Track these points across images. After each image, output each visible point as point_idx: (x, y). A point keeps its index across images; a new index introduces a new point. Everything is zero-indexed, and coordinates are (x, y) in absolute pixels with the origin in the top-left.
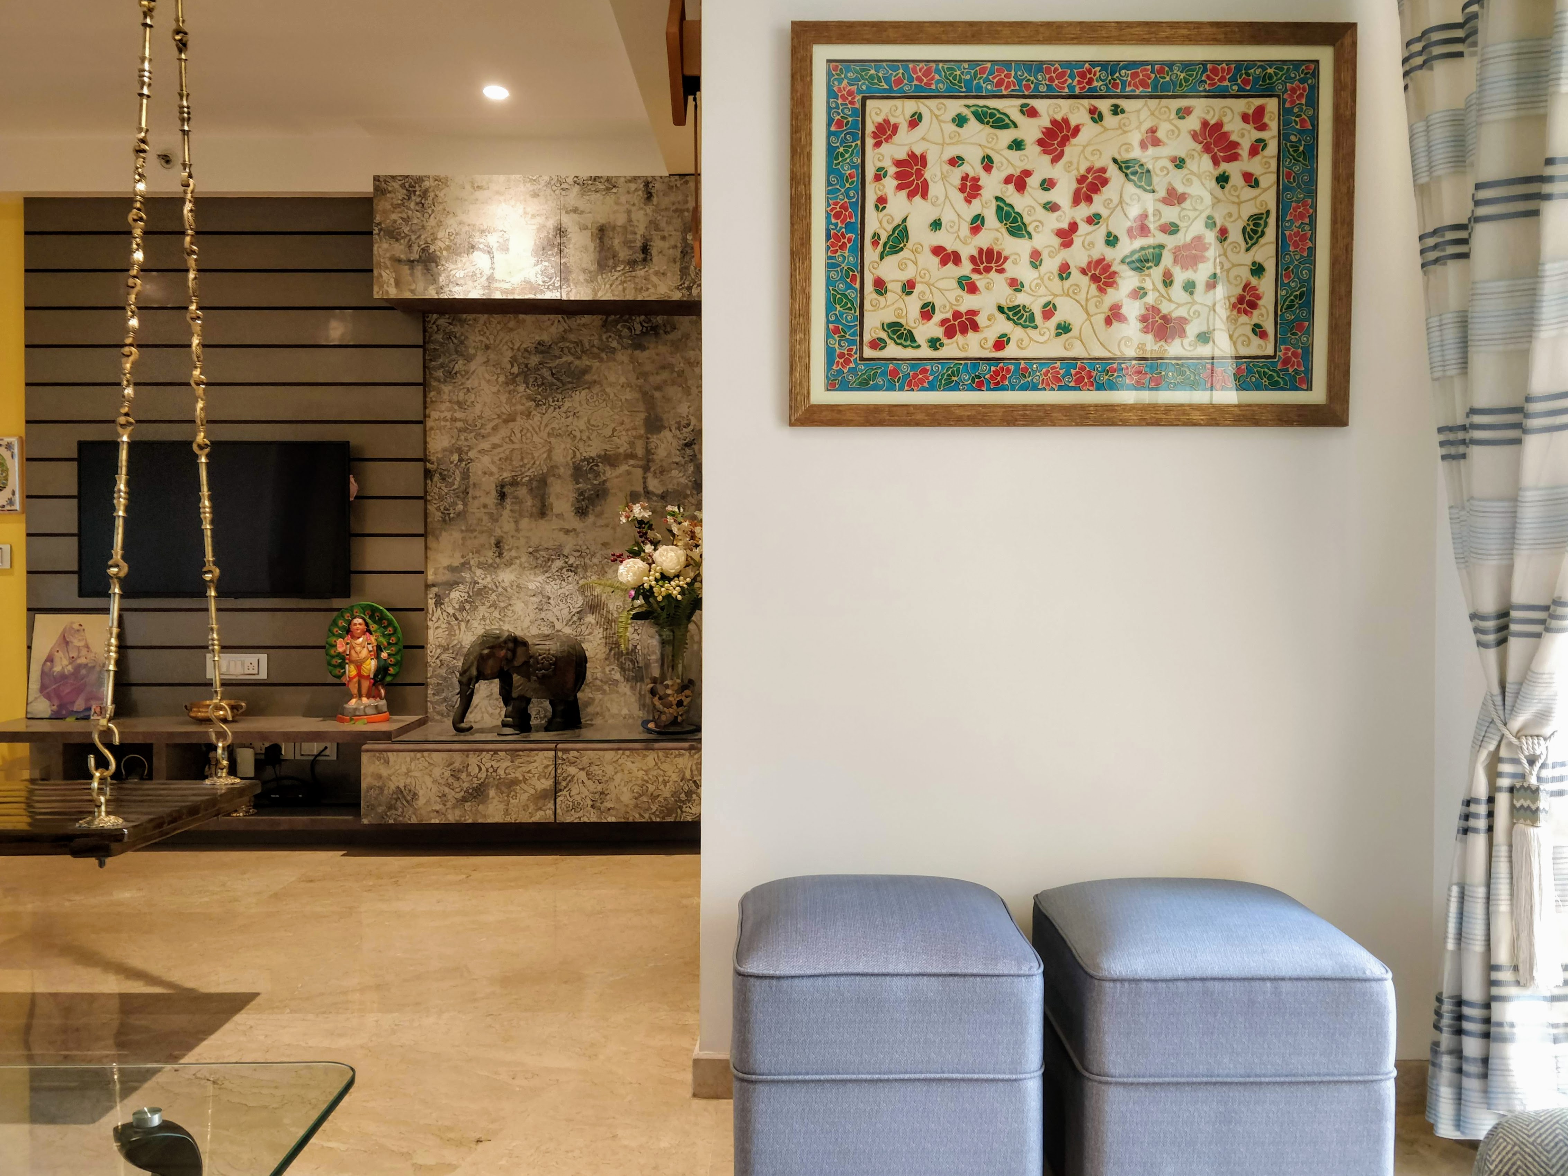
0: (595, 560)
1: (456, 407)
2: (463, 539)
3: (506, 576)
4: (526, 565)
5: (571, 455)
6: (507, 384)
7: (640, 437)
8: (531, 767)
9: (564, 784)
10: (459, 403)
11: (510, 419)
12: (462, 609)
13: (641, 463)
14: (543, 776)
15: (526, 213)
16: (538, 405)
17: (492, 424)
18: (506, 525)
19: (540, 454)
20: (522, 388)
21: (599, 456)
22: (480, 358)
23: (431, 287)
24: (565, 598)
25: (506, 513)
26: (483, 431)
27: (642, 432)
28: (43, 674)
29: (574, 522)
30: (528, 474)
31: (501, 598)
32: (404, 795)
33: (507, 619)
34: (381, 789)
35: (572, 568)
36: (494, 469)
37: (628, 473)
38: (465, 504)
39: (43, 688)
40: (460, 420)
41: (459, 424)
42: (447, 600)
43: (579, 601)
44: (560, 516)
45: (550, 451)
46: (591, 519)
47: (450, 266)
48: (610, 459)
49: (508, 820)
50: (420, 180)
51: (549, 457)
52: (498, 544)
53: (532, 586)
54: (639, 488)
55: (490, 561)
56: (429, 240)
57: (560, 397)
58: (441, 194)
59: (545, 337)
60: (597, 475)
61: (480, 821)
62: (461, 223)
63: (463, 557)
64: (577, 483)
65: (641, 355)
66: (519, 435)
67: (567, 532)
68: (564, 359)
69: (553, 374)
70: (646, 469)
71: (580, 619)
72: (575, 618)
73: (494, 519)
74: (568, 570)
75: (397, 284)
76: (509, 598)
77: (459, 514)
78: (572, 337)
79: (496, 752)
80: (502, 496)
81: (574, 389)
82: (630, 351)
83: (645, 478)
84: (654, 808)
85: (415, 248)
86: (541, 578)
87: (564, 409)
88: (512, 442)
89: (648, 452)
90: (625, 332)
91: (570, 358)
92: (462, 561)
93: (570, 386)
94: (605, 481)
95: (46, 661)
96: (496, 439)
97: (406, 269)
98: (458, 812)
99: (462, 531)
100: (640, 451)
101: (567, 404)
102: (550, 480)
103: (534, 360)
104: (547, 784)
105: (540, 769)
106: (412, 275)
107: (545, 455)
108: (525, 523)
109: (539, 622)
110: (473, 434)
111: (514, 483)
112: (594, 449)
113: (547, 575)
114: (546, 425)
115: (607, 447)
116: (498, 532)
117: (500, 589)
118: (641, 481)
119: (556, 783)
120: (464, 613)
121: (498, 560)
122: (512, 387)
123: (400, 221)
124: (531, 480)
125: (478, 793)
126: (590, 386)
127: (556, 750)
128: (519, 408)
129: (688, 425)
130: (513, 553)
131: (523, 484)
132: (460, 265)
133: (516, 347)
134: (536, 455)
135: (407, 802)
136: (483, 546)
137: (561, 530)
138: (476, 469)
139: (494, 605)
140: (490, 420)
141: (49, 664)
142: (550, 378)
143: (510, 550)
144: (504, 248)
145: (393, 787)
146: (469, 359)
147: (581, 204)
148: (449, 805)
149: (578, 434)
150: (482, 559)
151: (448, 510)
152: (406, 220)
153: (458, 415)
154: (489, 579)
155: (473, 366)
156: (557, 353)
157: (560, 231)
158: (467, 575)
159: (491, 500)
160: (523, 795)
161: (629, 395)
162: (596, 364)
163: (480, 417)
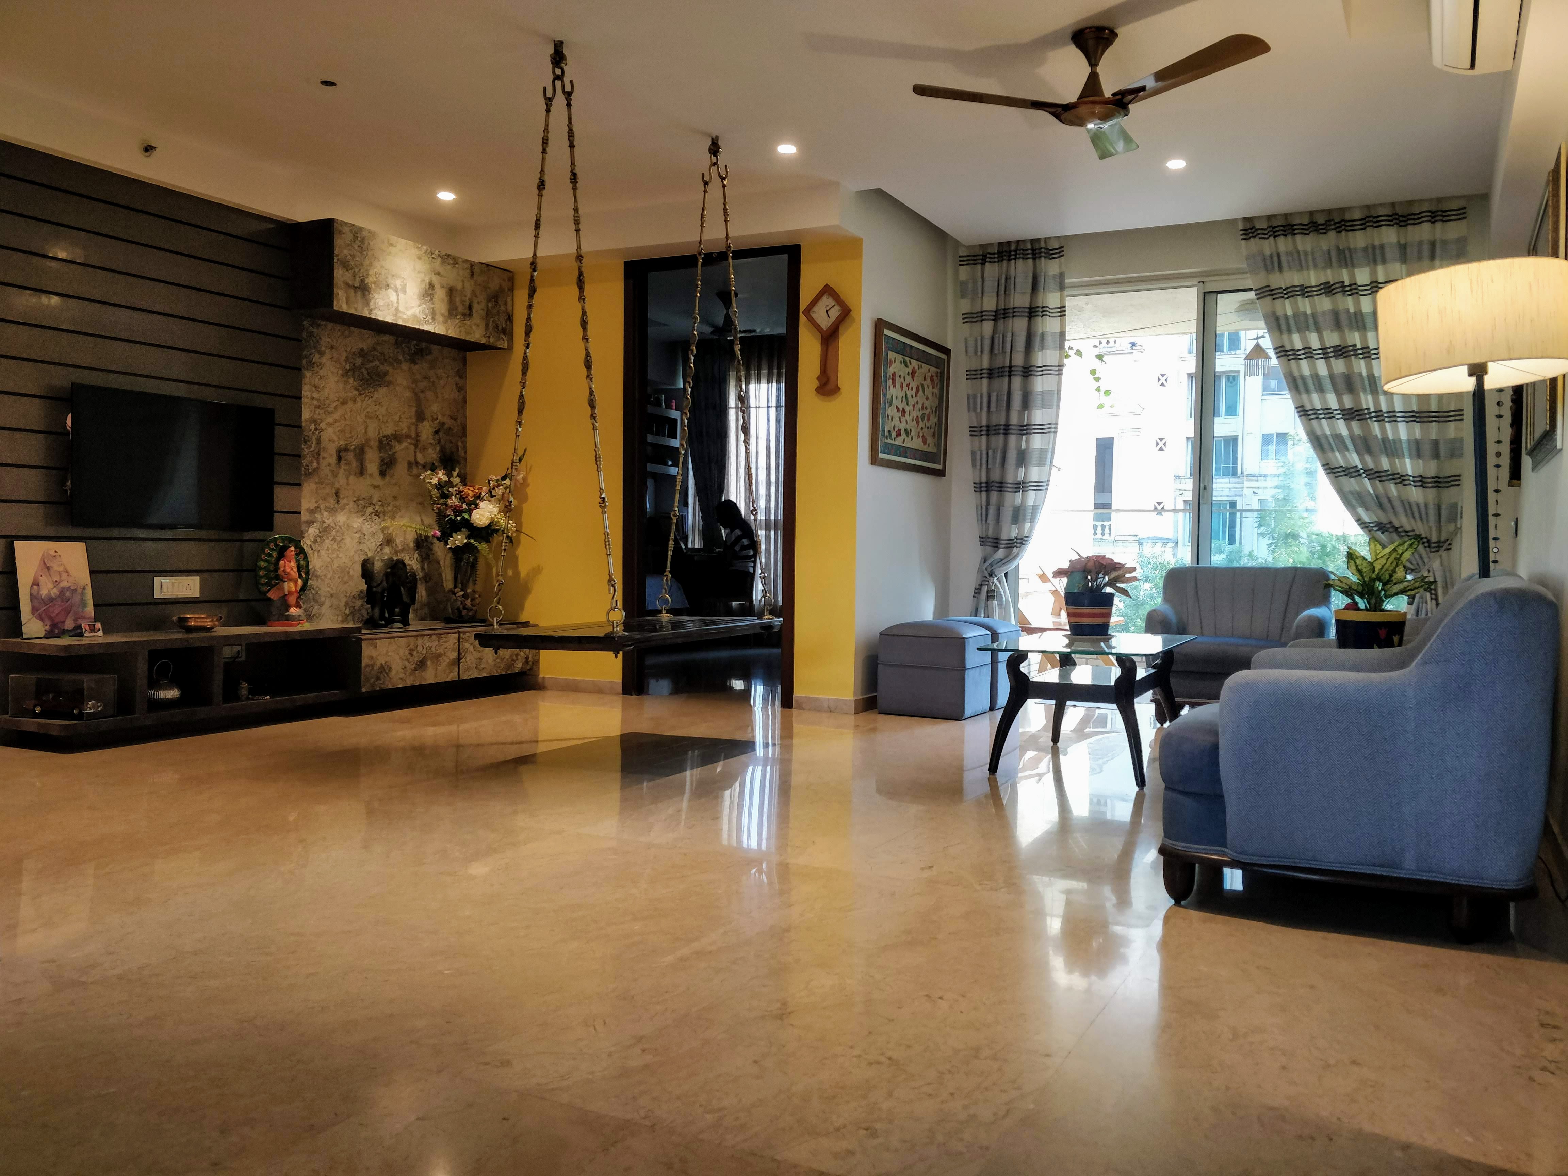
0: (390, 508)
1: (314, 389)
2: (317, 488)
3: (341, 518)
4: (352, 510)
5: (377, 433)
6: (343, 376)
7: (413, 424)
8: (446, 645)
9: (463, 654)
10: (315, 386)
11: (344, 403)
12: (315, 541)
13: (413, 442)
14: (453, 650)
15: (415, 269)
16: (360, 394)
17: (335, 404)
18: (341, 481)
19: (361, 429)
20: (351, 380)
21: (392, 434)
22: (328, 355)
23: (366, 308)
24: (373, 534)
25: (342, 471)
26: (329, 409)
27: (414, 420)
28: (32, 597)
29: (378, 481)
30: (354, 443)
31: (338, 534)
32: (385, 669)
33: (341, 549)
34: (373, 666)
35: (377, 513)
36: (335, 438)
37: (407, 448)
38: (318, 463)
39: (34, 610)
40: (316, 399)
41: (315, 402)
42: (306, 534)
43: (380, 538)
44: (371, 475)
45: (366, 428)
46: (387, 478)
47: (376, 296)
48: (397, 437)
49: (437, 681)
50: (361, 229)
51: (366, 432)
52: (337, 494)
53: (355, 525)
54: (412, 460)
55: (332, 506)
56: (365, 274)
57: (372, 390)
58: (372, 243)
59: (364, 346)
60: (391, 447)
61: (423, 683)
62: (382, 267)
63: (317, 502)
64: (381, 453)
65: (416, 368)
66: (349, 414)
67: (375, 487)
68: (374, 364)
69: (368, 373)
70: (416, 446)
71: (381, 550)
72: (379, 550)
73: (335, 475)
74: (375, 515)
75: (347, 302)
76: (343, 534)
77: (314, 470)
78: (379, 348)
79: (431, 635)
80: (339, 458)
81: (380, 385)
82: (408, 363)
83: (415, 452)
84: (502, 666)
85: (358, 278)
86: (360, 520)
87: (374, 399)
88: (345, 419)
89: (417, 435)
90: (406, 350)
91: (376, 363)
92: (316, 505)
93: (377, 383)
94: (395, 453)
95: (33, 584)
96: (336, 416)
97: (352, 291)
98: (412, 678)
99: (316, 483)
100: (413, 435)
101: (376, 396)
102: (367, 449)
103: (359, 361)
104: (454, 655)
105: (452, 645)
106: (356, 296)
107: (363, 431)
108: (352, 478)
109: (360, 551)
110: (323, 411)
111: (346, 450)
112: (389, 430)
113: (364, 518)
114: (364, 410)
115: (397, 429)
116: (337, 485)
117: (338, 527)
118: (413, 454)
119: (459, 654)
120: (317, 545)
121: (336, 505)
122: (345, 379)
123: (349, 256)
124: (355, 448)
125: (421, 665)
126: (388, 384)
127: (459, 632)
128: (350, 395)
129: (437, 419)
130: (345, 501)
131: (351, 451)
132: (381, 296)
133: (348, 350)
134: (359, 430)
135: (386, 673)
136: (328, 494)
137: (371, 485)
138: (325, 436)
139: (334, 539)
140: (334, 402)
141: (35, 587)
142: (367, 376)
143: (343, 498)
144: (405, 292)
145: (379, 664)
146: (322, 354)
147: (441, 270)
148: (408, 674)
149: (381, 417)
150: (328, 505)
151: (308, 466)
152: (353, 256)
153: (315, 395)
154: (331, 519)
155: (324, 360)
156: (371, 358)
157: (431, 286)
158: (318, 516)
159: (333, 460)
160: (445, 662)
161: (408, 394)
162: (390, 369)
163: (327, 398)
